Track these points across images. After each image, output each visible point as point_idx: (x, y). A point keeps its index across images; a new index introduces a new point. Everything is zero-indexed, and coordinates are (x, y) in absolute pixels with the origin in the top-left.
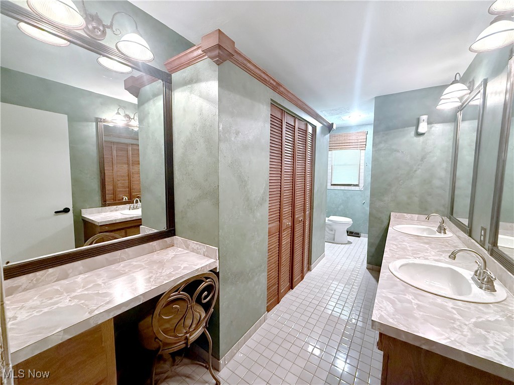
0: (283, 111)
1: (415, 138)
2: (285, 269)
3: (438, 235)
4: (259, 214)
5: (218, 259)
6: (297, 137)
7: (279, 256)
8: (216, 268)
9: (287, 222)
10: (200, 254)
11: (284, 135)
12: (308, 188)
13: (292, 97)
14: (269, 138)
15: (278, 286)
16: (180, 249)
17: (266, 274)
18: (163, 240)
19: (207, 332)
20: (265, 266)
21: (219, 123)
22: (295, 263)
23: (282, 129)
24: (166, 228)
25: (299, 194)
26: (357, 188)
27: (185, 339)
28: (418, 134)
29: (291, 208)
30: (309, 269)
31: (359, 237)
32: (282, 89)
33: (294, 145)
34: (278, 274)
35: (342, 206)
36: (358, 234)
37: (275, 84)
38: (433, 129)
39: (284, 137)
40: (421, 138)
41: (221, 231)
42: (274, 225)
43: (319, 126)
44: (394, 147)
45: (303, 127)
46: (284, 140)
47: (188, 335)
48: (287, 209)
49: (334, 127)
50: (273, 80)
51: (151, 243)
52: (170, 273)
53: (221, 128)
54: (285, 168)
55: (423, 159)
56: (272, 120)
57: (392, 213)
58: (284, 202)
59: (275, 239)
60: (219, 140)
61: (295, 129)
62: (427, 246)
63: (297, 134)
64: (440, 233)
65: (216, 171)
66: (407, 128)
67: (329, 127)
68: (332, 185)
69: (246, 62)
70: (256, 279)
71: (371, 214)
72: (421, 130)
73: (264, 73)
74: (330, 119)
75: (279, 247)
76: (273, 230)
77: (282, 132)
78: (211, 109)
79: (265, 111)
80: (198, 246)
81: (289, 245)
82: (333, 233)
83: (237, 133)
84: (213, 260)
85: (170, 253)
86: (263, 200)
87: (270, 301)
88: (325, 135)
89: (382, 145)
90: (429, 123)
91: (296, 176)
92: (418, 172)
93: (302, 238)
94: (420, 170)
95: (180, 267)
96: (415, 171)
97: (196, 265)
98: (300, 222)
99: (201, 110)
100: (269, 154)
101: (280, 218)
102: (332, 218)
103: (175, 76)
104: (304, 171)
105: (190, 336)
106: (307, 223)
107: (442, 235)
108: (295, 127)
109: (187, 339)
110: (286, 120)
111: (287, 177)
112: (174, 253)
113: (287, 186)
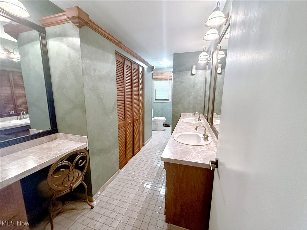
0: (124, 58)
1: (191, 76)
2: (129, 146)
3: (198, 122)
4: (112, 117)
5: (87, 142)
6: (133, 73)
7: (125, 139)
8: (87, 147)
9: (129, 120)
10: (76, 141)
11: (125, 72)
12: (141, 102)
13: (128, 50)
14: (116, 73)
15: (126, 155)
16: (62, 140)
17: (118, 149)
18: (49, 135)
19: (84, 182)
20: (117, 145)
21: (82, 64)
22: (135, 142)
23: (123, 68)
24: (50, 128)
25: (135, 105)
26: (168, 101)
27: (70, 187)
28: (192, 75)
29: (131, 113)
30: (143, 145)
31: (169, 127)
32: (122, 45)
33: (131, 77)
34: (126, 148)
35: (161, 111)
36: (169, 125)
37: (117, 42)
38: (198, 72)
39: (125, 73)
40: (193, 77)
41: (88, 127)
42: (121, 122)
43: (146, 67)
44: (182, 80)
45: (136, 67)
46: (125, 75)
47: (72, 185)
48: (129, 114)
49: (155, 68)
50: (116, 39)
51: (40, 138)
52: (56, 153)
53: (84, 67)
54: (127, 91)
55: (194, 86)
56: (117, 63)
57: (182, 113)
58: (127, 110)
59: (123, 130)
60: (83, 74)
61: (131, 68)
62: (191, 127)
63: (133, 71)
64: (199, 121)
65: (83, 93)
66: (187, 71)
67: (152, 68)
68: (156, 100)
69: (97, 28)
70: (112, 152)
71: (173, 114)
72: (193, 73)
73: (110, 35)
74: (152, 63)
75: (125, 135)
76: (122, 125)
77: (123, 70)
78: (76, 55)
79: (112, 58)
80: (74, 137)
81: (131, 133)
82: (156, 125)
83: (95, 70)
84: (84, 144)
85: (55, 143)
86: (114, 108)
87: (121, 163)
88: (150, 72)
89: (177, 79)
90: (196, 69)
91: (134, 95)
92: (192, 93)
93: (138, 129)
94: (193, 92)
95: (63, 149)
96: (191, 92)
97: (73, 147)
98: (137, 120)
99: (69, 55)
100: (116, 82)
101: (125, 119)
102: (156, 118)
103: (48, 30)
104: (138, 92)
105: (73, 185)
106: (141, 121)
107: (199, 122)
108: (131, 67)
109: (71, 187)
110: (126, 63)
111: (128, 96)
112: (58, 143)
113: (128, 101)
